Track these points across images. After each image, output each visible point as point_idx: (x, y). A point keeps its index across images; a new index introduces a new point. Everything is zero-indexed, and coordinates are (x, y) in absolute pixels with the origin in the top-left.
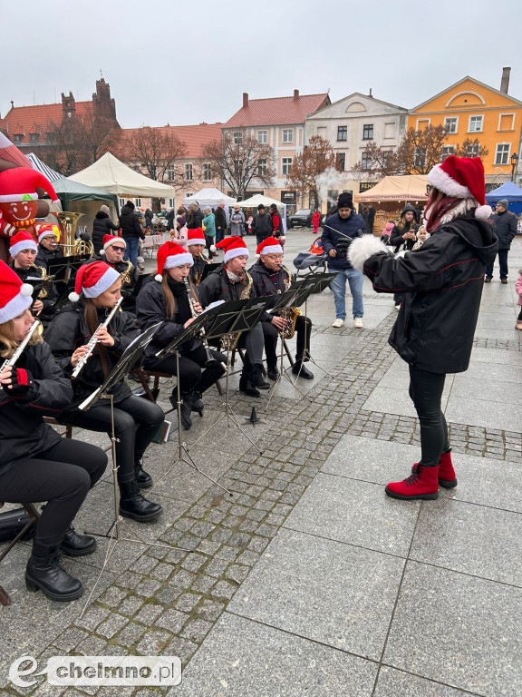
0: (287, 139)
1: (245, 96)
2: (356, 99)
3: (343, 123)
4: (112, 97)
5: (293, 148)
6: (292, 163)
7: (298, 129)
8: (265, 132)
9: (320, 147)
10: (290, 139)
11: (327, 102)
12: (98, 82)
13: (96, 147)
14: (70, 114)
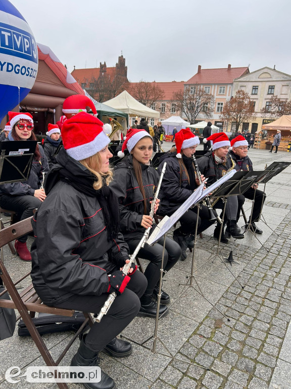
0: (222, 92)
1: (200, 67)
2: (265, 70)
3: (256, 84)
4: (126, 65)
5: (225, 97)
6: (223, 106)
7: (229, 86)
8: (209, 88)
9: (242, 97)
10: (223, 92)
11: (247, 72)
12: (119, 57)
13: (115, 91)
14: (103, 74)
